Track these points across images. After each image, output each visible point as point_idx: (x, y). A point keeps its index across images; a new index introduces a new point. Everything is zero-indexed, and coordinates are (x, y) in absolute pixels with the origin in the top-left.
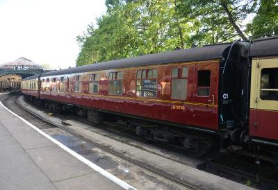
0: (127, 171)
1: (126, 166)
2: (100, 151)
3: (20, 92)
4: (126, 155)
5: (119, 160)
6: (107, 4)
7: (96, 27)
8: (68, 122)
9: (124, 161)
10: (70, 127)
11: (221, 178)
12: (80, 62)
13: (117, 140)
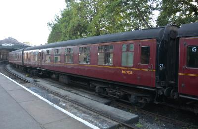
0: (64, 105)
1: (64, 102)
2: (52, 95)
3: (8, 61)
4: (67, 97)
5: (62, 99)
6: (66, 2)
7: (61, 17)
8: (38, 80)
9: (64, 100)
10: (38, 83)
11: (114, 108)
12: (50, 40)
13: (65, 90)
